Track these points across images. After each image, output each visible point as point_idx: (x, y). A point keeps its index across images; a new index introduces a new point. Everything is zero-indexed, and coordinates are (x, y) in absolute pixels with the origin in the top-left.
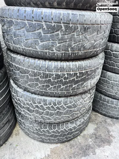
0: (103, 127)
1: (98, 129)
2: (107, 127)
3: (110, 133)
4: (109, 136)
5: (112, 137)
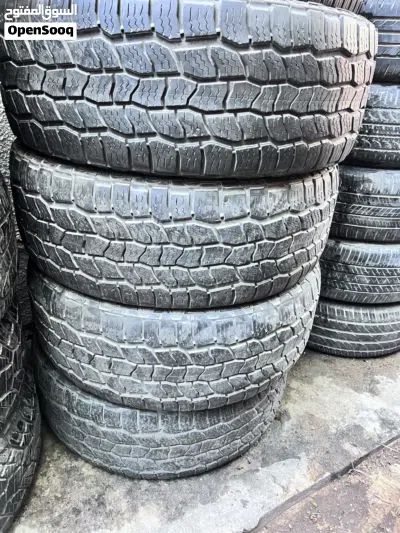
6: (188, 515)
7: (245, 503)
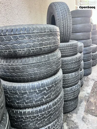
0: (69, 121)
1: (68, 124)
2: (71, 119)
3: (74, 122)
4: (75, 124)
5: (76, 123)
6: (78, 112)
7: (82, 108)
